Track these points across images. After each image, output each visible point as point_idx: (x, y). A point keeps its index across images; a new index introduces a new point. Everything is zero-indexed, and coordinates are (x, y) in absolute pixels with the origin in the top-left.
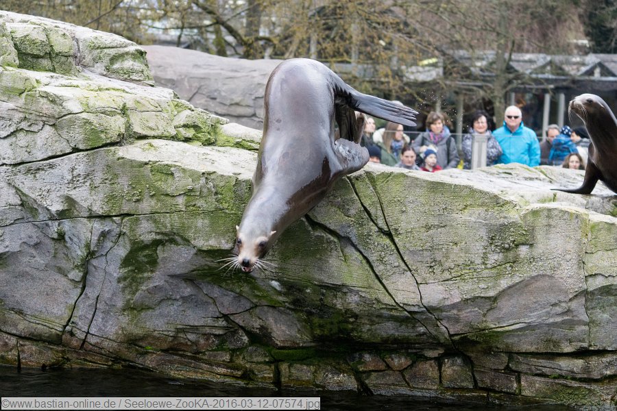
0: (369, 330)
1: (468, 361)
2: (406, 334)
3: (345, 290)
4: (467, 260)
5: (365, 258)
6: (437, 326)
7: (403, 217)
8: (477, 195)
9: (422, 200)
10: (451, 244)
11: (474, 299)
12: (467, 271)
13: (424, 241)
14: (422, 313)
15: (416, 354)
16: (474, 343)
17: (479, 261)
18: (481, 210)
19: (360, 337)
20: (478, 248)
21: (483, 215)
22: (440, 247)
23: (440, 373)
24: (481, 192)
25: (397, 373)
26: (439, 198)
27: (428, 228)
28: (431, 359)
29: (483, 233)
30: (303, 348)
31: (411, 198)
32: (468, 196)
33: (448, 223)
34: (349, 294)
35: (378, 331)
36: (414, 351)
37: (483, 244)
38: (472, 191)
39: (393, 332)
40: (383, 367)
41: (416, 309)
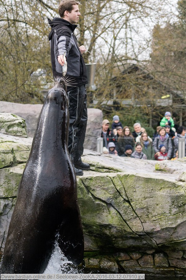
0: (122, 243)
1: (166, 255)
2: (138, 244)
3: (110, 227)
4: (163, 211)
5: (118, 212)
6: (151, 240)
7: (134, 194)
8: (166, 183)
9: (142, 186)
10: (156, 205)
11: (166, 228)
12: (163, 217)
13: (143, 204)
14: (144, 235)
15: (143, 252)
16: (168, 247)
17: (168, 212)
18: (168, 190)
19: (118, 246)
20: (167, 206)
21: (169, 192)
22: (151, 206)
23: (154, 260)
24: (167, 182)
25: (135, 261)
26: (150, 185)
27: (145, 198)
28: (150, 254)
29: (169, 200)
30: (94, 251)
31: (137, 185)
32: (162, 184)
33: (154, 196)
34: (112, 228)
35: (126, 243)
36: (142, 251)
37: (169, 204)
38: (164, 181)
39: (132, 243)
40: (129, 258)
41: (142, 234)
